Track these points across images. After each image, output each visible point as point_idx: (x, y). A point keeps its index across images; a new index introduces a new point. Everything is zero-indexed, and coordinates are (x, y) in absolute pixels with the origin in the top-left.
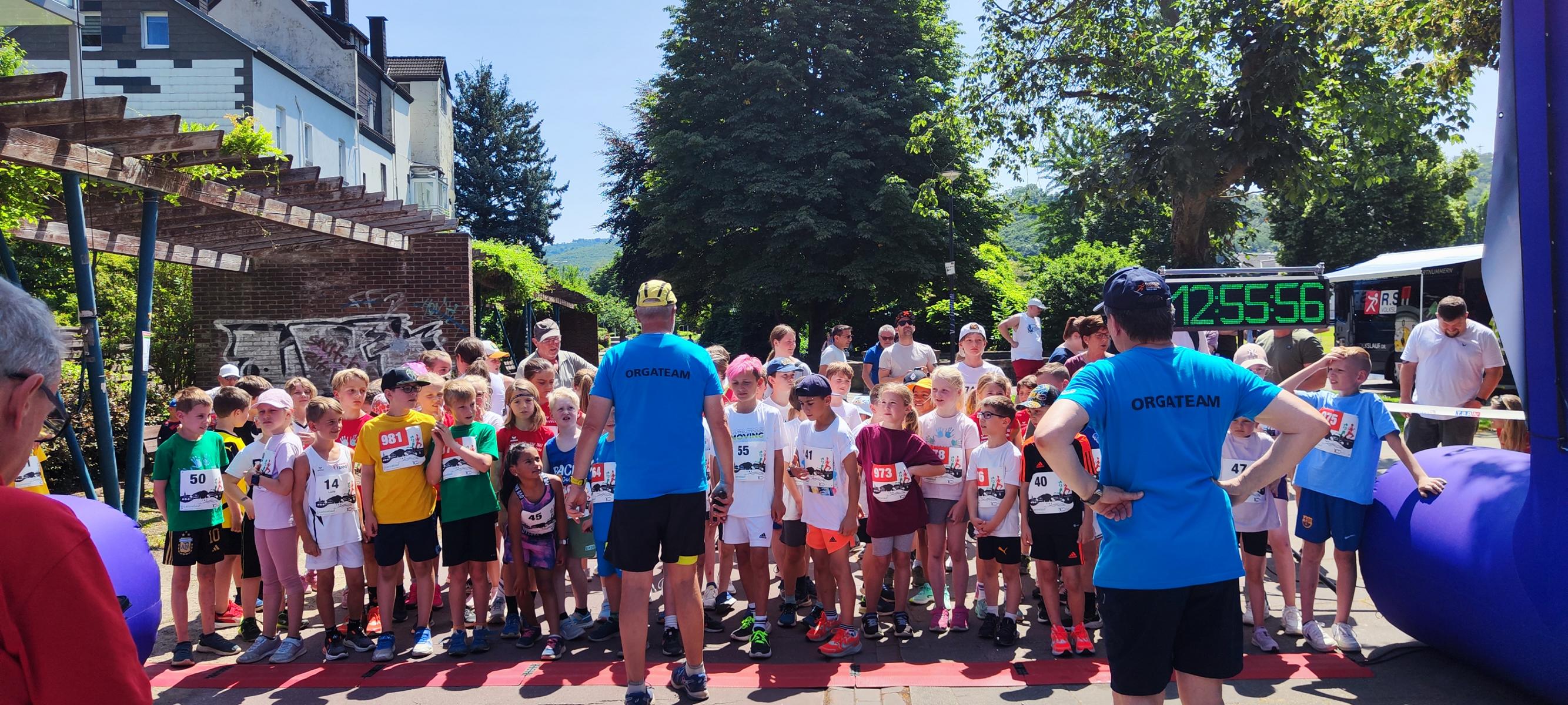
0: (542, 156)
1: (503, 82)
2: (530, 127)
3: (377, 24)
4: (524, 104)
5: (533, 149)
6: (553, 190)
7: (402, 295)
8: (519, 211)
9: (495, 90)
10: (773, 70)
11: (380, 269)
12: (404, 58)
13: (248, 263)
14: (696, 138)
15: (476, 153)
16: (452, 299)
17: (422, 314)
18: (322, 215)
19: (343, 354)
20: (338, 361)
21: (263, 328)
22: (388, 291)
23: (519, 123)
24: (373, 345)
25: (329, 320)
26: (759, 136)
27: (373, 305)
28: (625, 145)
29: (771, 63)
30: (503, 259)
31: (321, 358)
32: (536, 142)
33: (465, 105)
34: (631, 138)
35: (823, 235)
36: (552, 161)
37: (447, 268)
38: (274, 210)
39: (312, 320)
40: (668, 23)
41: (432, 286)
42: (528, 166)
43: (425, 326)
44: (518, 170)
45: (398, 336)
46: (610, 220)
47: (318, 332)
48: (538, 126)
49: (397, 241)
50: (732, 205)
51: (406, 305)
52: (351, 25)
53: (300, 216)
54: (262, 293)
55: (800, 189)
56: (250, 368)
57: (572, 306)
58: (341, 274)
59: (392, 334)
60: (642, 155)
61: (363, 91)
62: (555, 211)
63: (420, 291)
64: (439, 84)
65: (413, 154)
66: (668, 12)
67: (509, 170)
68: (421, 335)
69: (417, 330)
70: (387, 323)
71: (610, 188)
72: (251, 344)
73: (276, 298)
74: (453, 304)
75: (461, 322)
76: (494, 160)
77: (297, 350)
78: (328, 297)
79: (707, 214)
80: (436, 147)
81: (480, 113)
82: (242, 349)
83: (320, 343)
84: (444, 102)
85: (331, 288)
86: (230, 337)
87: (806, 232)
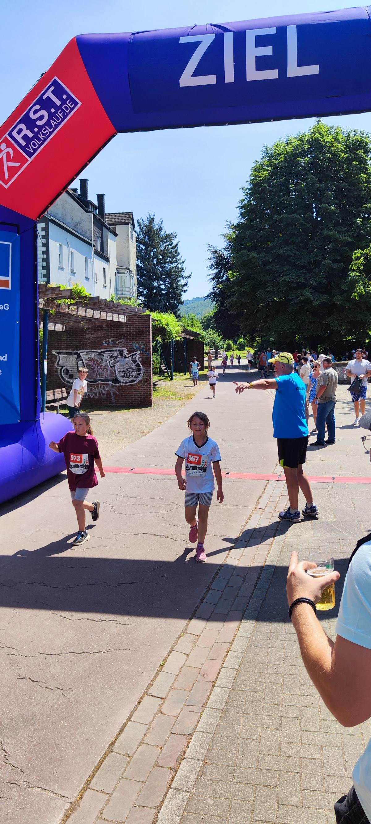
0: (179, 260)
1: (160, 223)
2: (173, 245)
3: (101, 197)
4: (170, 233)
5: (174, 257)
6: (184, 277)
7: (124, 341)
8: (168, 289)
9: (156, 227)
10: (294, 218)
11: (115, 330)
12: (113, 214)
13: (64, 327)
14: (254, 254)
15: (147, 260)
16: (144, 342)
17: (132, 348)
18: (96, 311)
19: (101, 365)
20: (99, 367)
21: (70, 354)
22: (118, 339)
23: (168, 243)
24: (113, 361)
25: (95, 351)
26: (286, 252)
27: (112, 345)
28: (220, 254)
29: (293, 215)
30: (162, 321)
31: (92, 366)
32: (176, 253)
33: (141, 235)
34: (222, 250)
35: (316, 303)
36: (184, 262)
37: (141, 329)
38: (82, 312)
39: (89, 351)
40: (241, 196)
41: (136, 337)
42: (172, 265)
43: (133, 353)
44: (167, 268)
45: (122, 357)
46: (212, 293)
47: (91, 355)
48: (177, 245)
49: (122, 319)
50: (271, 288)
51: (126, 345)
52: (90, 201)
53: (89, 313)
54: (70, 340)
55: (306, 279)
56: (65, 370)
57: (192, 338)
58: (100, 332)
59: (120, 356)
60: (227, 258)
61: (95, 232)
62: (185, 288)
63: (131, 339)
64: (130, 226)
65: (117, 262)
66: (242, 190)
67: (163, 268)
68: (131, 357)
69: (129, 355)
70: (118, 352)
71: (213, 276)
72: (66, 360)
73: (75, 342)
74: (144, 344)
75: (147, 352)
76: (155, 263)
77: (83, 363)
78: (95, 341)
79: (258, 292)
80: (128, 258)
81: (149, 239)
82: (62, 362)
83: (91, 360)
84: (132, 235)
85: (95, 338)
86: (58, 357)
87: (308, 301)
